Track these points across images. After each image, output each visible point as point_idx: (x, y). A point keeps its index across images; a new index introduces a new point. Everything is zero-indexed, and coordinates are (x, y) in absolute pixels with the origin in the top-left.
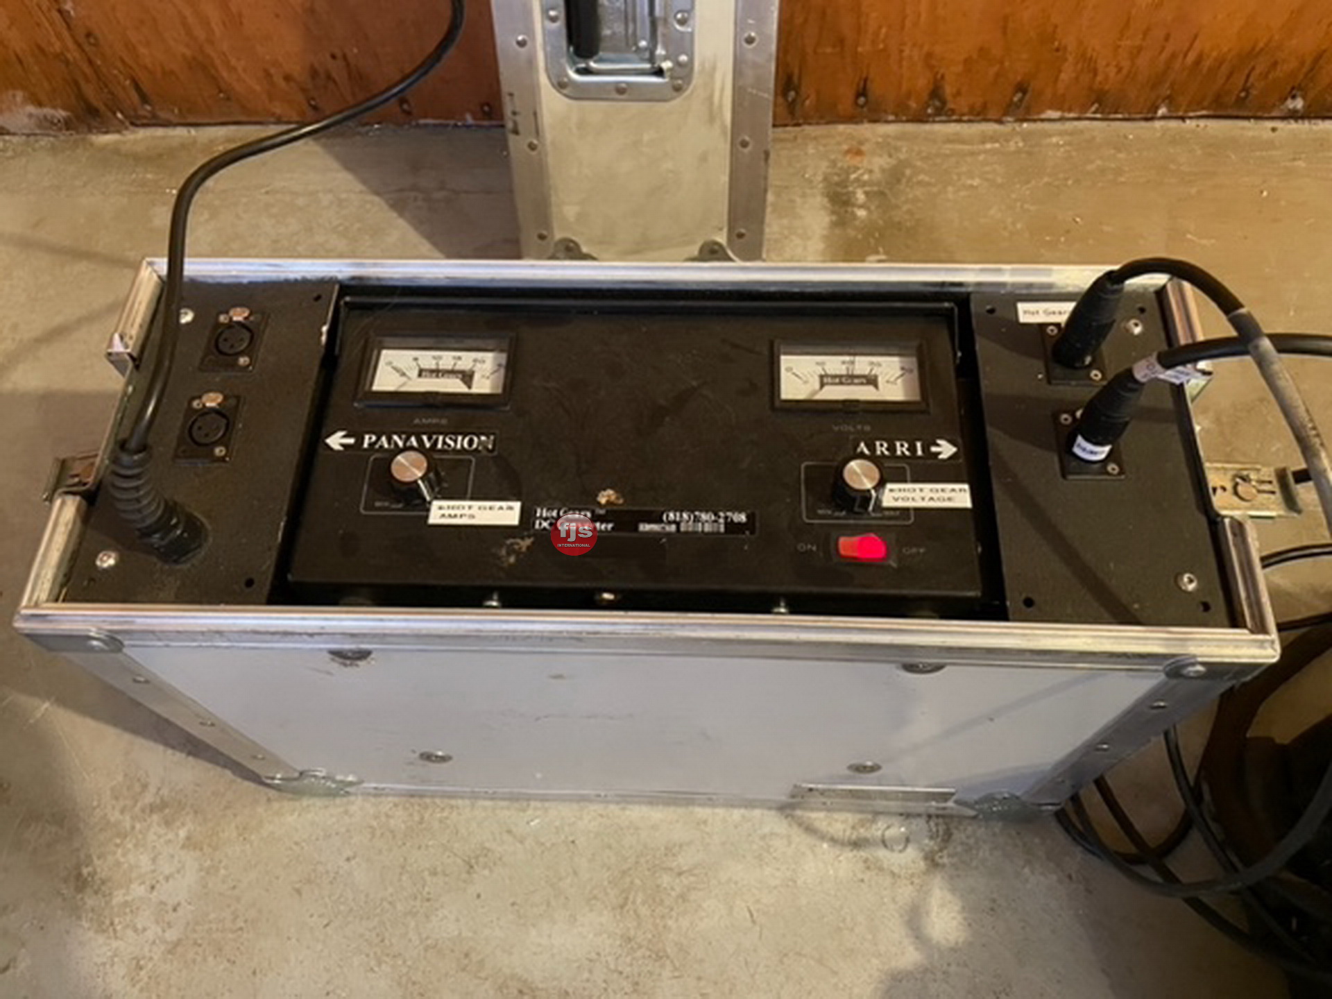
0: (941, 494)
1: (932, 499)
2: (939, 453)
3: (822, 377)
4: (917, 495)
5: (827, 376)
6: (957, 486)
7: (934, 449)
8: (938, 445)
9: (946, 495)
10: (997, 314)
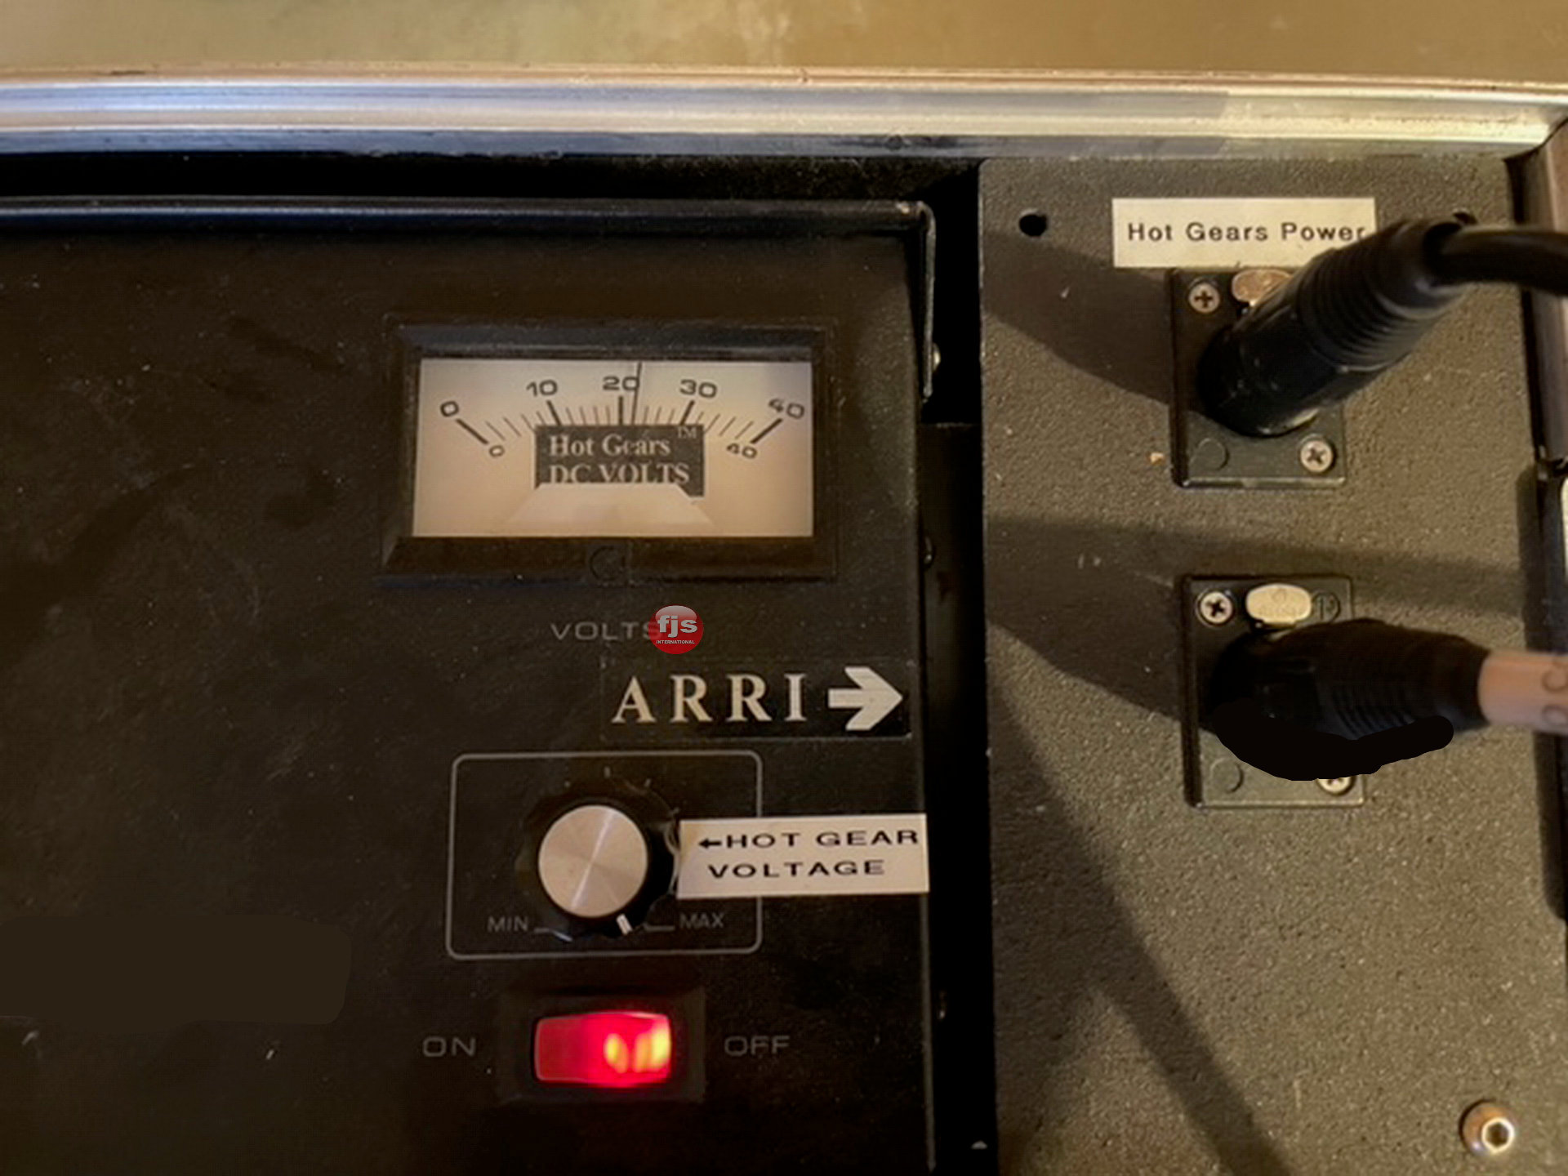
0: (844, 852)
1: (818, 867)
2: (853, 712)
3: (543, 435)
4: (779, 856)
5: (558, 429)
6: (892, 823)
7: (838, 698)
8: (852, 685)
9: (859, 855)
10: (1054, 236)
